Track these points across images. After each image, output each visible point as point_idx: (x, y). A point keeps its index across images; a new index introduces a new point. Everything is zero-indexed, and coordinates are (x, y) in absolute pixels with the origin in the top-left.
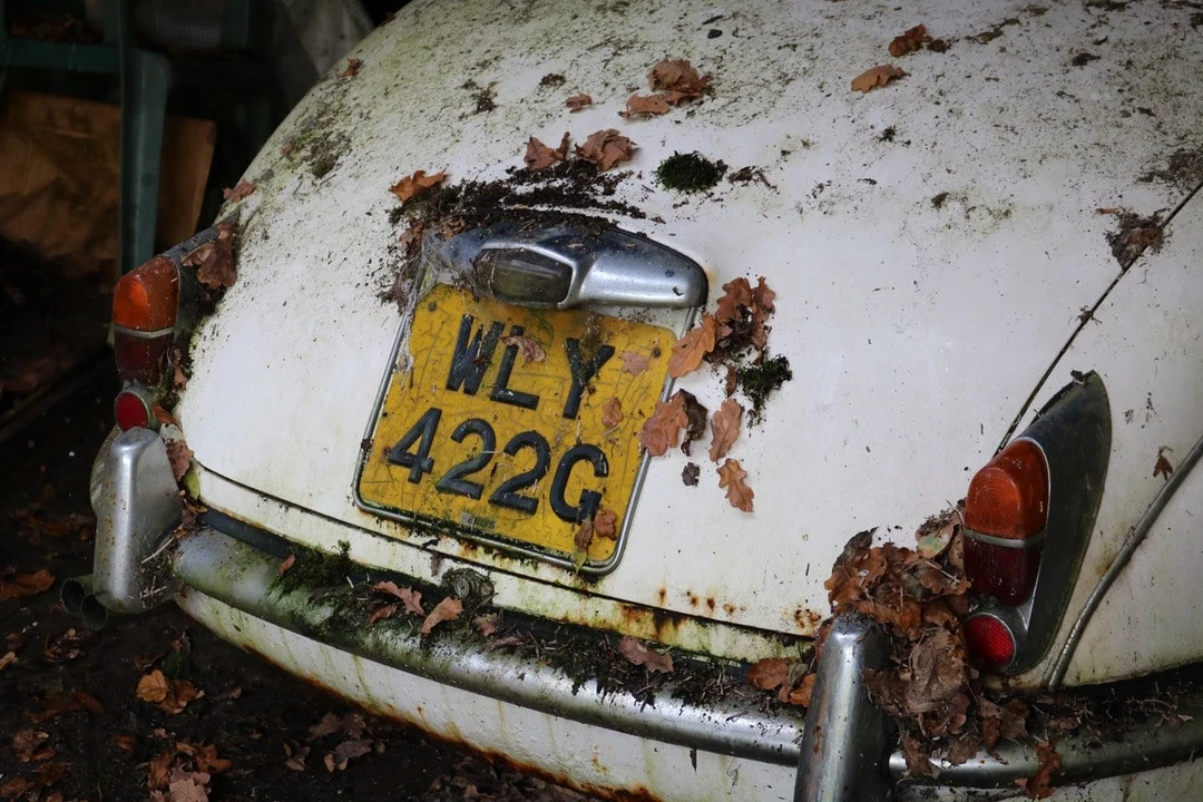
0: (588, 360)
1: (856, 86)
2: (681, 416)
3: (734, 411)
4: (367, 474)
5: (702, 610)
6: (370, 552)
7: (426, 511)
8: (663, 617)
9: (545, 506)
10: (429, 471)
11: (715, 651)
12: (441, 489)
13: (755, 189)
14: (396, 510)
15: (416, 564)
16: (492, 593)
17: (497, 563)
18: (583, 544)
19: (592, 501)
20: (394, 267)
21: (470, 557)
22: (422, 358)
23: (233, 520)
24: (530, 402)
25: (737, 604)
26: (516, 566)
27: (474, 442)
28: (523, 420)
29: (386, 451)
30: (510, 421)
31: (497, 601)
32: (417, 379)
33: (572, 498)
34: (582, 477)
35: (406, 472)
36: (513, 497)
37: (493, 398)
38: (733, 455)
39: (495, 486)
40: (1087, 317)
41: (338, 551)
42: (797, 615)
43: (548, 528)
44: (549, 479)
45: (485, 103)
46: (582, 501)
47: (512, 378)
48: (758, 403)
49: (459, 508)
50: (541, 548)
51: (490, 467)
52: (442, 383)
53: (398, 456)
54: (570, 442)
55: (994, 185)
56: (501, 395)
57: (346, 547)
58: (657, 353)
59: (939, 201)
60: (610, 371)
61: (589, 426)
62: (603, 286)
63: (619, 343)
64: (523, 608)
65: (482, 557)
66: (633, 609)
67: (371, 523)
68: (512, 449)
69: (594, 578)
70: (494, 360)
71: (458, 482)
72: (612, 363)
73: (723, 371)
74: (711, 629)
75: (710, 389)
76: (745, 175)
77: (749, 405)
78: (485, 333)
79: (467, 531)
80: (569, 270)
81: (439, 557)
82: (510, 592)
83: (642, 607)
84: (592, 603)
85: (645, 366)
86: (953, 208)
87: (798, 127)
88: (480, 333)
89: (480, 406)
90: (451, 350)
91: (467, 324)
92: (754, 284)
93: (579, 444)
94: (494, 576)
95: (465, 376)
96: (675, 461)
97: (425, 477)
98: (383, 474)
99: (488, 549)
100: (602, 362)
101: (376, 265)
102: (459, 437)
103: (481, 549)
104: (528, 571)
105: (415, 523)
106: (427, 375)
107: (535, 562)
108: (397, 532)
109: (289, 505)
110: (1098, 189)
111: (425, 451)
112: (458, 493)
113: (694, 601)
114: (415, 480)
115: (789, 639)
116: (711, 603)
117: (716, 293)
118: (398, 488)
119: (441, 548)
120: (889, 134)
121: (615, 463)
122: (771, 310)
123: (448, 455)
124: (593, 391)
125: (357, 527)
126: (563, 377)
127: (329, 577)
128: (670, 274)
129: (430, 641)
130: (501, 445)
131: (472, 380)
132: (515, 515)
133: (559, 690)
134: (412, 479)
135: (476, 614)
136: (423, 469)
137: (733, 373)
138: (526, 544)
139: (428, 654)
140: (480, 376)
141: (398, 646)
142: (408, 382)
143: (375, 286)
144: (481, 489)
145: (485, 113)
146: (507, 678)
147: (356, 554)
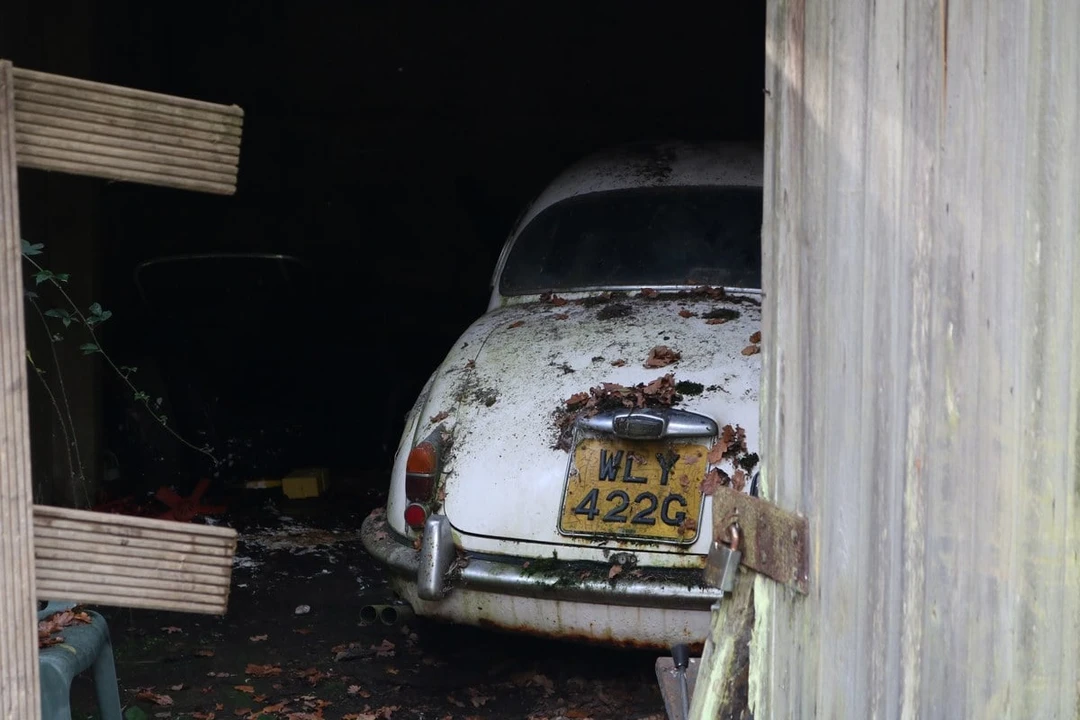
0: (668, 464)
1: (744, 353)
2: (717, 478)
3: (738, 473)
4: (565, 519)
6: (566, 554)
7: (599, 530)
9: (659, 521)
10: (597, 514)
12: (605, 521)
13: (719, 393)
14: (582, 533)
15: (595, 555)
16: (636, 561)
17: (638, 548)
18: (681, 532)
20: (554, 435)
21: (624, 547)
22: (583, 470)
23: (484, 554)
24: (644, 481)
26: (648, 548)
27: (617, 500)
28: (642, 488)
29: (573, 509)
30: (634, 491)
31: (638, 564)
32: (582, 477)
33: (672, 515)
34: (674, 508)
35: (586, 516)
36: (643, 519)
37: (625, 481)
39: (632, 517)
41: (552, 556)
43: (662, 529)
44: (659, 509)
45: (568, 370)
46: (677, 516)
47: (632, 472)
48: (749, 471)
49: (616, 527)
50: (659, 538)
51: (629, 509)
52: (597, 478)
53: (578, 511)
54: (667, 494)
56: (627, 479)
57: (555, 553)
58: (700, 455)
60: (679, 464)
61: (673, 485)
62: (674, 429)
63: (682, 453)
64: (652, 564)
65: (630, 546)
67: (569, 541)
68: (638, 500)
69: (687, 547)
70: (621, 465)
71: (611, 518)
72: (680, 461)
73: (731, 461)
75: (728, 467)
76: (713, 388)
77: (746, 472)
78: (614, 456)
79: (623, 535)
80: (661, 422)
81: (606, 550)
82: (645, 559)
84: (686, 558)
85: (695, 461)
87: (728, 370)
88: (611, 456)
89: (618, 485)
90: (597, 468)
91: (604, 454)
92: (734, 427)
93: (671, 494)
94: (636, 553)
95: (608, 471)
97: (596, 517)
98: (573, 519)
99: (633, 542)
100: (675, 461)
101: (543, 436)
102: (610, 499)
103: (629, 543)
104: (655, 549)
105: (595, 537)
106: (588, 475)
107: (657, 544)
108: (584, 543)
109: (519, 540)
111: (594, 506)
112: (615, 521)
117: (721, 431)
118: (583, 523)
119: (608, 546)
121: (689, 500)
122: (744, 436)
123: (605, 507)
124: (673, 473)
125: (561, 544)
126: (657, 470)
127: (552, 565)
128: (703, 423)
129: (613, 582)
130: (632, 500)
131: (612, 475)
132: (645, 526)
133: (682, 591)
134: (589, 519)
135: (630, 570)
136: (594, 514)
137: (736, 460)
138: (653, 537)
139: (614, 587)
140: (616, 473)
141: (598, 586)
142: (578, 480)
143: (547, 444)
144: (626, 518)
145: (570, 374)
146: (656, 590)
147: (561, 556)
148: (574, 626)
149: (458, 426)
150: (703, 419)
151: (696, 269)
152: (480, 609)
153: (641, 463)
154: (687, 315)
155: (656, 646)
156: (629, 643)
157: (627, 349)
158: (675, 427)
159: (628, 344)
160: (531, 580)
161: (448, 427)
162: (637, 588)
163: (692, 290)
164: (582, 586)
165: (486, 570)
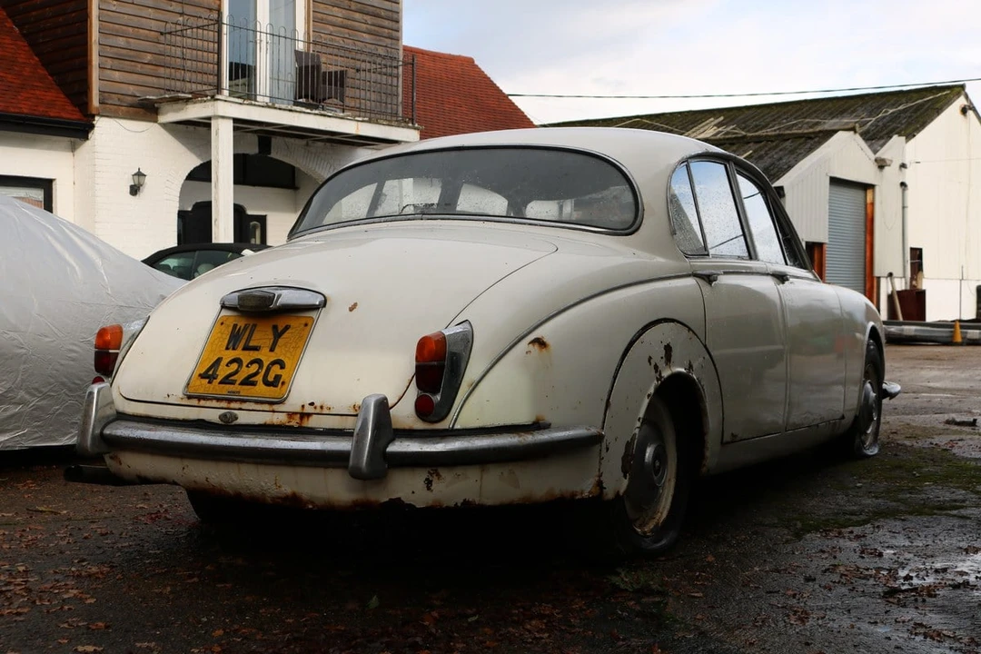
0: (280, 333)
4: (191, 384)
5: (318, 410)
7: (213, 392)
8: (303, 416)
9: (260, 383)
12: (220, 383)
14: (201, 394)
16: (236, 419)
17: (240, 406)
19: (278, 377)
21: (230, 406)
22: (216, 342)
25: (332, 407)
26: (247, 406)
27: (234, 366)
28: (255, 355)
29: (200, 374)
30: (247, 357)
31: (237, 422)
32: (214, 349)
34: (275, 371)
35: (207, 380)
36: (248, 381)
37: (244, 349)
39: (241, 379)
42: (354, 407)
43: (261, 389)
44: (262, 373)
46: (274, 378)
47: (251, 341)
49: (226, 389)
50: (257, 397)
51: (240, 373)
52: (224, 348)
53: (204, 376)
54: (272, 359)
56: (246, 348)
58: (307, 325)
60: (288, 334)
61: (279, 353)
63: (292, 324)
65: (234, 405)
66: (291, 415)
67: (192, 402)
68: (249, 365)
70: (245, 336)
71: (226, 380)
72: (289, 331)
74: (322, 417)
79: (230, 396)
80: (274, 295)
82: (244, 418)
83: (296, 413)
84: (276, 415)
85: (302, 330)
88: (240, 329)
89: (238, 353)
90: (228, 335)
91: (235, 326)
93: (275, 360)
94: (237, 412)
97: (214, 381)
98: (198, 383)
99: (236, 401)
100: (285, 331)
102: (228, 365)
103: (233, 402)
106: (218, 346)
111: (215, 372)
112: (226, 384)
113: (315, 408)
114: (209, 382)
115: (350, 416)
116: (321, 408)
118: (203, 387)
121: (288, 364)
123: (223, 372)
124: (281, 341)
125: (187, 405)
126: (270, 339)
130: (245, 364)
131: (236, 345)
132: (249, 387)
136: (214, 378)
138: (252, 396)
140: (239, 343)
142: (210, 349)
144: (236, 381)
150: (315, 294)
153: (260, 333)
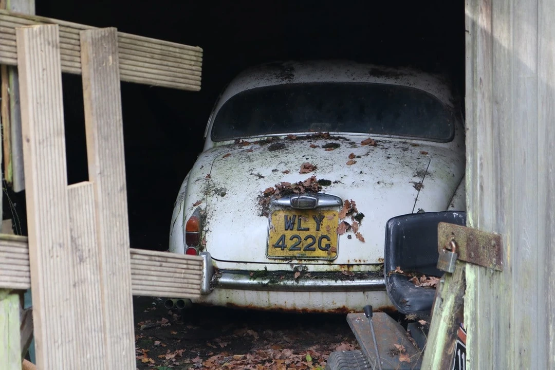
0: (319, 220)
1: (347, 164)
2: (344, 226)
3: (355, 223)
4: (269, 250)
5: (358, 263)
6: (271, 268)
7: (287, 255)
8: (349, 266)
9: (317, 249)
10: (286, 247)
11: (362, 271)
12: (290, 250)
13: (339, 184)
14: (279, 257)
15: (288, 268)
16: (307, 269)
17: (308, 263)
18: (329, 254)
20: (259, 209)
21: (300, 263)
22: (276, 225)
23: (229, 270)
24: (308, 229)
25: (366, 260)
26: (313, 262)
27: (295, 239)
28: (307, 233)
29: (273, 245)
30: (303, 235)
31: (308, 271)
32: (276, 230)
33: (323, 246)
34: (324, 242)
35: (280, 248)
36: (309, 248)
37: (298, 230)
38: (358, 232)
39: (304, 247)
40: (416, 200)
41: (264, 269)
42: (379, 259)
43: (319, 253)
44: (317, 243)
45: (261, 177)
46: (326, 246)
47: (301, 225)
48: (360, 221)
49: (296, 253)
50: (318, 257)
51: (301, 244)
52: (284, 229)
53: (276, 246)
54: (320, 235)
55: (388, 180)
57: (266, 268)
58: (335, 215)
59: (378, 183)
60: (325, 220)
61: (323, 231)
63: (325, 215)
64: (315, 271)
65: (303, 262)
66: (342, 265)
67: (273, 261)
68: (306, 239)
69: (332, 261)
70: (296, 222)
71: (293, 248)
72: (325, 219)
73: (350, 217)
74: (360, 266)
75: (349, 220)
76: (336, 182)
77: (358, 222)
78: (292, 218)
79: (300, 257)
80: (315, 200)
81: (292, 265)
82: (311, 268)
83: (344, 265)
84: (332, 266)
85: (333, 218)
86: (382, 184)
87: (342, 173)
88: (290, 218)
89: (295, 232)
90: (284, 223)
91: (286, 217)
92: (350, 201)
93: (322, 235)
94: (307, 266)
95: (289, 226)
96: (345, 235)
97: (285, 249)
98: (274, 250)
99: (305, 260)
100: (323, 219)
101: (254, 210)
102: (291, 239)
103: (303, 261)
104: (316, 263)
105: (286, 259)
106: (279, 229)
107: (317, 260)
108: (281, 262)
109: (246, 262)
110: (406, 179)
111: (284, 243)
112: (295, 250)
113: (356, 261)
115: (377, 265)
116: (360, 261)
117: (344, 203)
118: (279, 252)
119: (293, 262)
120: (361, 172)
121: (331, 238)
122: (355, 205)
123: (289, 243)
124: (322, 225)
125: (269, 263)
126: (314, 224)
127: (265, 274)
128: (335, 199)
129: (297, 280)
130: (303, 239)
131: (291, 228)
132: (310, 252)
133: (332, 283)
134: (282, 250)
135: (305, 274)
136: (284, 247)
137: (352, 217)
138: (315, 257)
139: (298, 283)
140: (293, 226)
141: (290, 283)
142: (274, 230)
143: (256, 214)
144: (301, 248)
145: (262, 179)
146: (320, 283)
147: (269, 269)
148: (276, 303)
149: (208, 207)
150: (335, 198)
151: (313, 124)
152: (228, 298)
153: (305, 221)
154: (314, 147)
155: (318, 311)
156: (304, 310)
157: (289, 165)
158: (321, 202)
159: (288, 162)
160: (255, 282)
161: (203, 208)
162: (309, 283)
163: (313, 134)
164: (282, 283)
165: (231, 278)
